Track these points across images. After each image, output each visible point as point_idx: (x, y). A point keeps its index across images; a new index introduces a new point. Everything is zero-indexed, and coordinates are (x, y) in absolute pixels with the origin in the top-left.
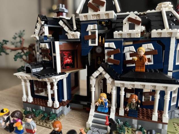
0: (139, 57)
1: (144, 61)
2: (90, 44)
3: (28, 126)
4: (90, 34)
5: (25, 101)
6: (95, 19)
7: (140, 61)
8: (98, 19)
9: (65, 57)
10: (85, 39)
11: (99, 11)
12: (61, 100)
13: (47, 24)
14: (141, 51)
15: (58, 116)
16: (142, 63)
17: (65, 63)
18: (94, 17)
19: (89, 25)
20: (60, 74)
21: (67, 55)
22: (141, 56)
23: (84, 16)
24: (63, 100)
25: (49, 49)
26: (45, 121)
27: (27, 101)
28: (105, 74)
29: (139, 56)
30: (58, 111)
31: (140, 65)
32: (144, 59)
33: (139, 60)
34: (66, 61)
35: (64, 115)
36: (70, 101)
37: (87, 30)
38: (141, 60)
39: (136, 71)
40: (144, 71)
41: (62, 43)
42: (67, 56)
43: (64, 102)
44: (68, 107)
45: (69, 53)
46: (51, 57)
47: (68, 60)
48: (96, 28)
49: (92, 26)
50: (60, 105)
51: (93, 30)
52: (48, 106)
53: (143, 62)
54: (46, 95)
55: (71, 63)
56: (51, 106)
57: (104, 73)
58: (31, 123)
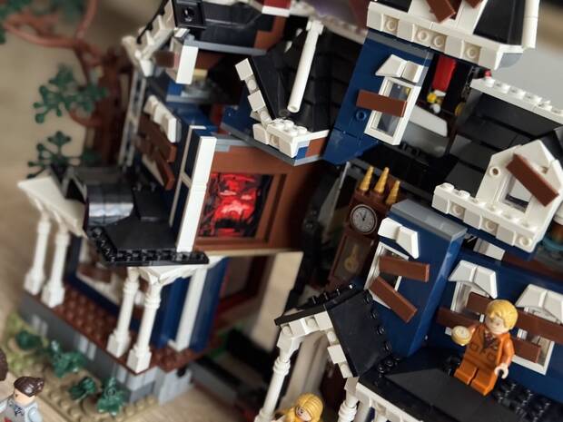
0: (484, 334)
1: (495, 357)
2: (372, 129)
3: (16, 414)
4: (385, 90)
5: (34, 290)
6: (426, 43)
7: (483, 351)
8: (436, 47)
9: (227, 193)
10: (358, 104)
11: (454, 17)
12: (163, 337)
13: (198, 38)
14: (498, 319)
15: (133, 397)
16: (486, 361)
17: (217, 217)
18: (425, 37)
19: (393, 56)
20: (186, 260)
21: (237, 189)
22: (490, 334)
23: (388, 17)
24: (171, 343)
25: (174, 144)
26: (81, 403)
27: (40, 294)
28: (335, 344)
29: (487, 332)
30: (136, 384)
31: (479, 363)
32: (497, 351)
33: (481, 347)
34: (226, 210)
35: (156, 401)
36: (197, 355)
37: (380, 73)
38: (488, 350)
39: (455, 374)
40: (484, 390)
41: (228, 144)
42: (234, 191)
43: (174, 353)
44: (181, 373)
45: (247, 182)
46: (171, 179)
47: (237, 208)
48: (416, 79)
49: (404, 63)
50: (153, 362)
51: (401, 79)
52: (110, 348)
53: (492, 358)
54: (113, 298)
55: (246, 220)
56: (118, 353)
57: (332, 337)
58: (26, 410)
